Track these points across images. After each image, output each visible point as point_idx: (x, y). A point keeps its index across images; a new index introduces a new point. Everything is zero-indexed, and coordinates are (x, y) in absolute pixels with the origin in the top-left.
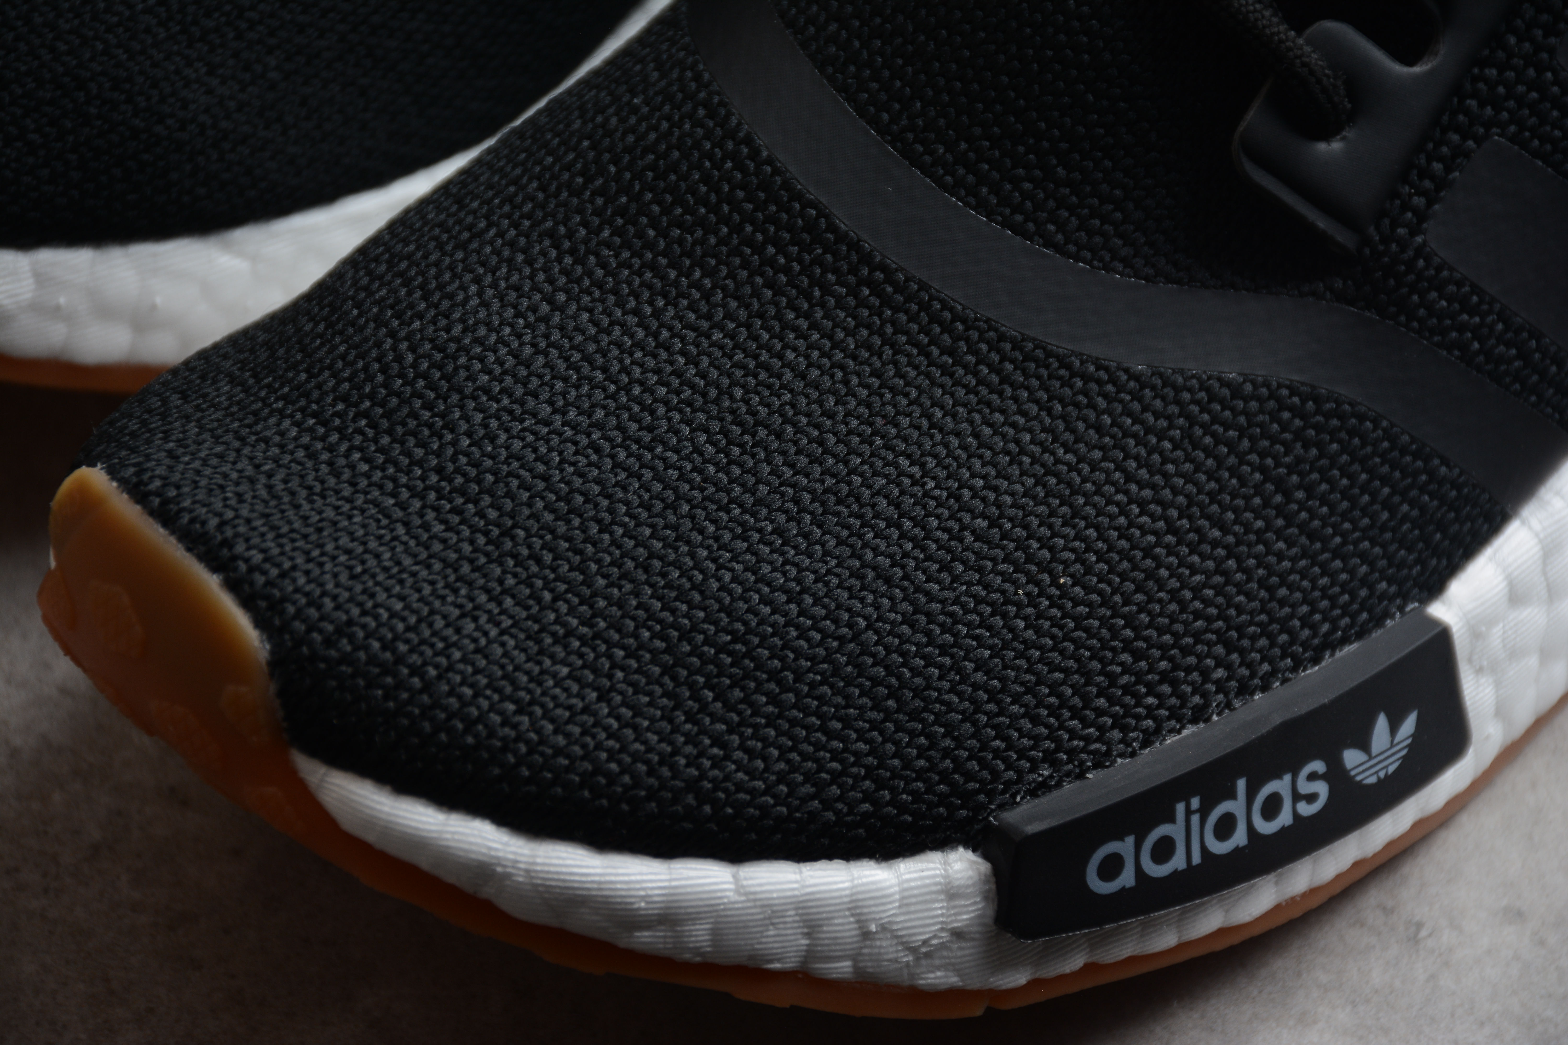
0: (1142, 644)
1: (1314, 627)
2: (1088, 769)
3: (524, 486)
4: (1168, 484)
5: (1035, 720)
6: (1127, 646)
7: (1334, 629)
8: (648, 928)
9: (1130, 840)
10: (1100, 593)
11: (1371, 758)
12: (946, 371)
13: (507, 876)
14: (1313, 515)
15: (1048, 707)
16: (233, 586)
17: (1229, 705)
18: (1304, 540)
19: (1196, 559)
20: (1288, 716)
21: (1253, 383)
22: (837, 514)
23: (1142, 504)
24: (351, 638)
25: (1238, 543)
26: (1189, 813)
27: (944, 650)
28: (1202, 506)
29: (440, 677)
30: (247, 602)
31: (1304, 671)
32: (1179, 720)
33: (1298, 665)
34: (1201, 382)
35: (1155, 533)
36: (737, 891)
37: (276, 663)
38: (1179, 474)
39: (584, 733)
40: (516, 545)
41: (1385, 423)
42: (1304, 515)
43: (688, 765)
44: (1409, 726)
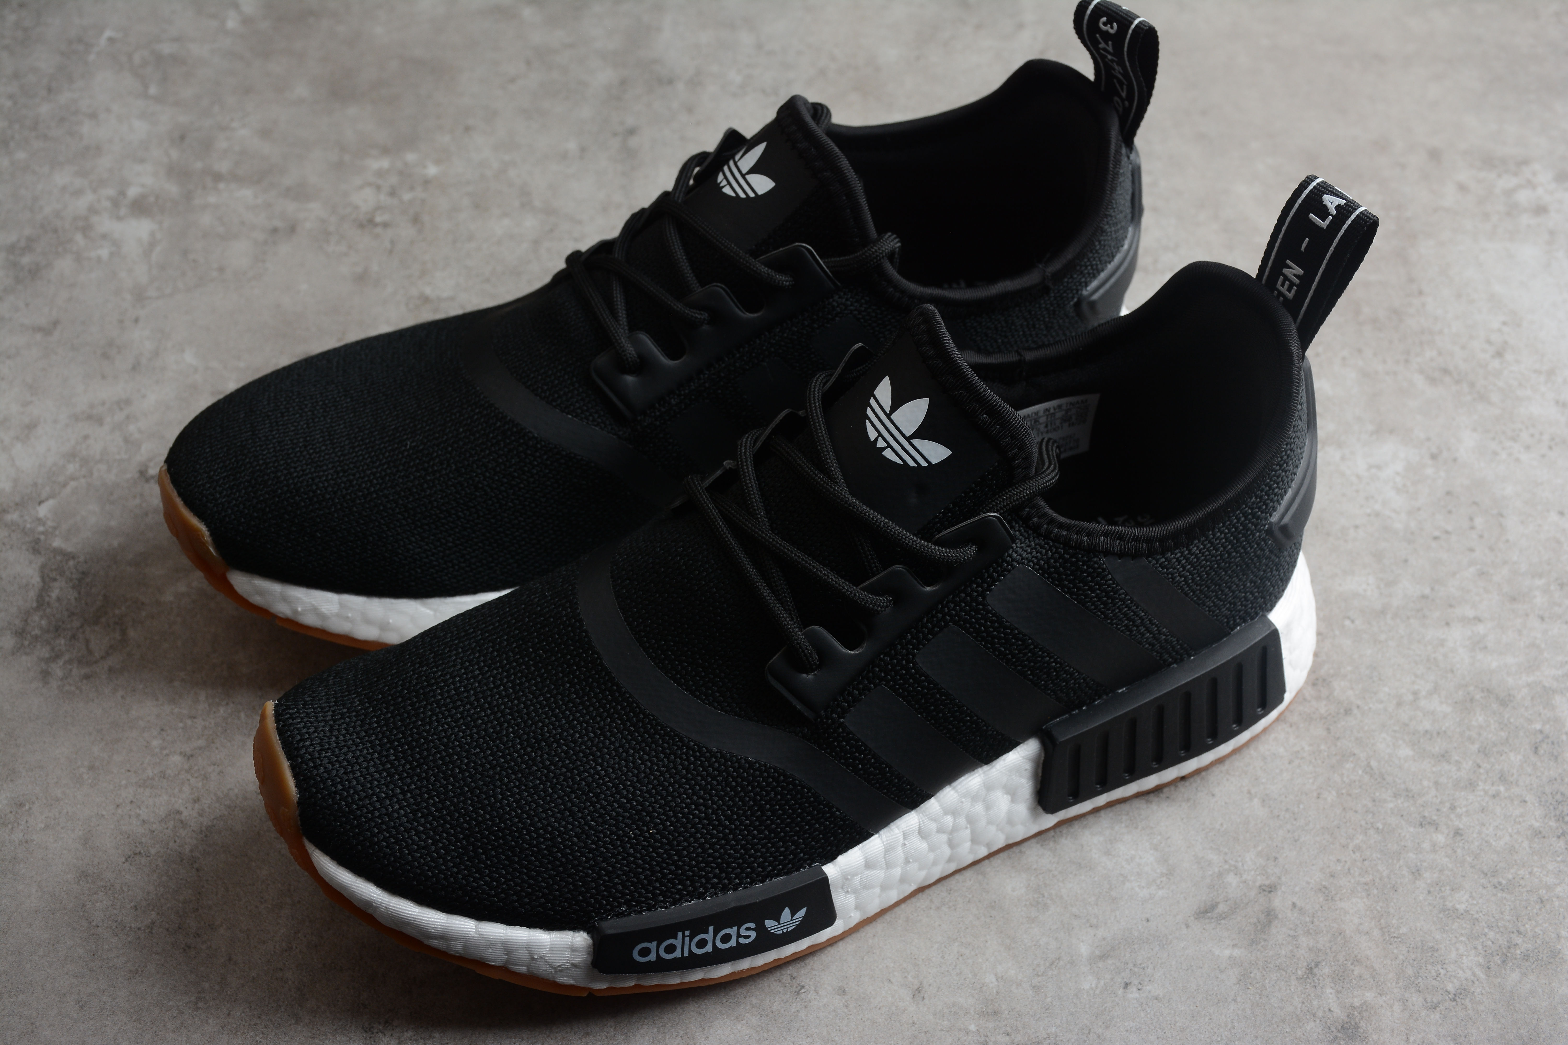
0: (680, 863)
1: (764, 868)
2: (644, 911)
3: (435, 747)
4: (711, 799)
5: (624, 887)
6: (674, 863)
7: (773, 870)
8: (436, 939)
9: (655, 943)
10: (667, 839)
11: (779, 924)
12: (631, 733)
13: (377, 908)
14: (773, 822)
15: (632, 882)
16: (293, 767)
17: (716, 894)
18: (766, 832)
19: (715, 832)
20: (738, 904)
21: (760, 764)
22: (562, 785)
23: (697, 806)
24: (334, 798)
25: (736, 828)
26: (684, 936)
27: (591, 851)
28: (723, 810)
29: (366, 822)
30: (295, 776)
31: (756, 884)
32: (691, 897)
33: (753, 881)
34: (737, 759)
35: (699, 818)
36: (476, 932)
37: (299, 803)
38: (716, 795)
39: (421, 857)
40: (421, 771)
41: (813, 791)
42: (769, 822)
43: (462, 879)
44: (802, 913)
